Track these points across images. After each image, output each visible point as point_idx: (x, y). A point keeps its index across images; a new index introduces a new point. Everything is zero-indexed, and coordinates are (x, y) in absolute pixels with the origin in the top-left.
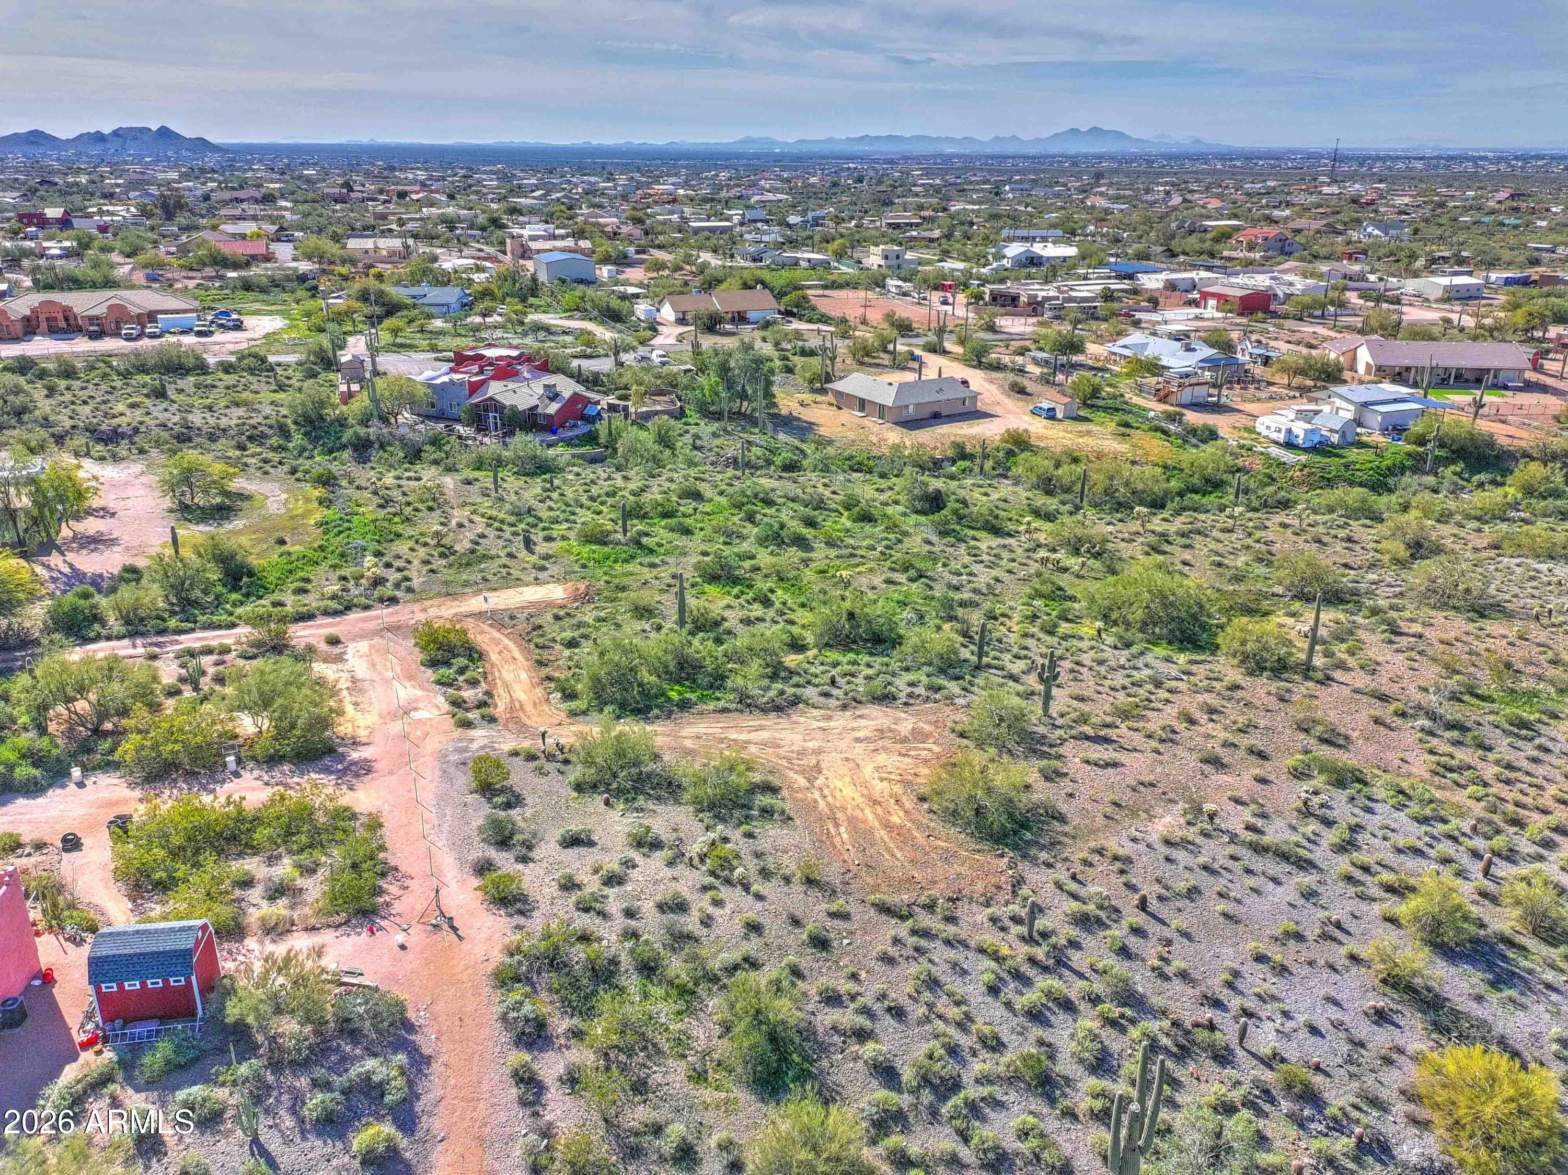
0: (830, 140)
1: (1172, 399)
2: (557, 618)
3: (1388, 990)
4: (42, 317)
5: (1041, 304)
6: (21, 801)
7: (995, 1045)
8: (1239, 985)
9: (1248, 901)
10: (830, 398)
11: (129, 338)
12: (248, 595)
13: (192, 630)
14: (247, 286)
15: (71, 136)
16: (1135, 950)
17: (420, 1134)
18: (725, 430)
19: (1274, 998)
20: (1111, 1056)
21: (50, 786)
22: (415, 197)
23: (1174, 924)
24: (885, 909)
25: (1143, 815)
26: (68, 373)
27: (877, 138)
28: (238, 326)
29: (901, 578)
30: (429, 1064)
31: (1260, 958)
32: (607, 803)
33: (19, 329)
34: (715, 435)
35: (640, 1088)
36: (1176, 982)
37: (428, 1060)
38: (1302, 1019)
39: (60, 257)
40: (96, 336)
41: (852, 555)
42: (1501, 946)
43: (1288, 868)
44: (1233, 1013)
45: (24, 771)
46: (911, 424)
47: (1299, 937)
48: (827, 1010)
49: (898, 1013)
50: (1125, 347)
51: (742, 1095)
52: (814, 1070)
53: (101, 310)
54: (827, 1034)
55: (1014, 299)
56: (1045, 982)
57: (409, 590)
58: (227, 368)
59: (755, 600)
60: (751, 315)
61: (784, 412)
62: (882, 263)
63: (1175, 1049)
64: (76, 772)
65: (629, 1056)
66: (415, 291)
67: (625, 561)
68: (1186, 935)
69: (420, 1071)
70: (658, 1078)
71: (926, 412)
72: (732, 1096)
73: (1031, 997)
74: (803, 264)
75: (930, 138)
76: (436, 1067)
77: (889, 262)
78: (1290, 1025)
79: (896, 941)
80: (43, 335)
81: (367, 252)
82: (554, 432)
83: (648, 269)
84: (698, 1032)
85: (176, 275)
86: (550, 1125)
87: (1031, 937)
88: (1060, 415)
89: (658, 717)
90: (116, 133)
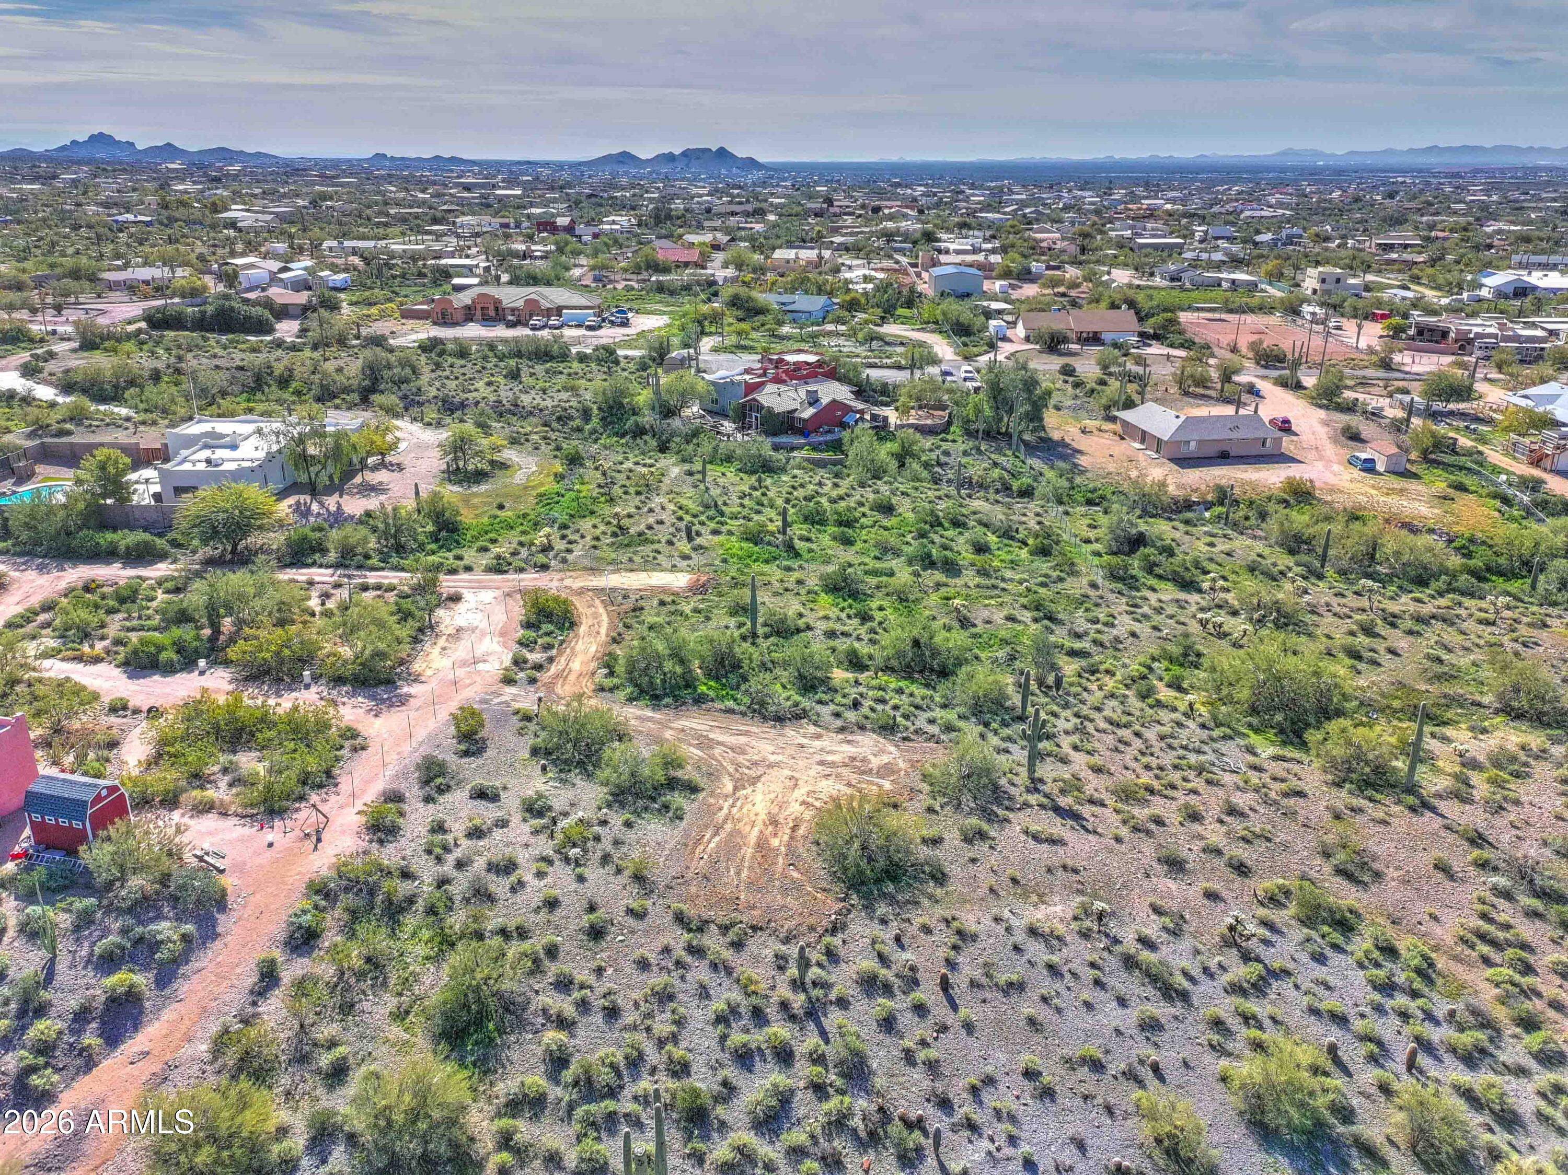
0: (1390, 152)
1: (1547, 463)
2: (662, 603)
3: (1157, 1153)
4: (479, 307)
5: (1470, 342)
6: (157, 678)
7: (681, 1070)
8: (985, 1096)
9: (1070, 1014)
10: (1117, 427)
11: (534, 328)
12: (441, 547)
13: (383, 569)
14: (660, 288)
15: (650, 156)
16: (901, 1027)
17: (168, 991)
18: (978, 449)
19: (1012, 1118)
20: (788, 1118)
21: (182, 670)
22: (886, 211)
23: (963, 1012)
24: (680, 918)
25: (1034, 898)
26: (463, 353)
27: (1450, 149)
28: (625, 324)
29: (1027, 616)
30: (214, 940)
31: (1030, 1074)
32: (544, 768)
33: (459, 316)
34: (965, 453)
35: (347, 1008)
36: (920, 1068)
37: (215, 936)
38: (1025, 1148)
39: (542, 258)
40: (512, 325)
41: (994, 587)
42: (1354, 1152)
43: (1150, 991)
44: (955, 1120)
45: (169, 655)
46: (1185, 461)
47: (1097, 1066)
48: (553, 993)
49: (612, 1013)
50: (1526, 397)
51: (422, 1041)
52: (499, 1041)
53: (520, 304)
54: (535, 1014)
55: (1445, 334)
56: (780, 1030)
57: (564, 561)
58: (582, 358)
59: (856, 616)
60: (1107, 337)
61: (1056, 435)
62: (1317, 286)
63: (863, 1135)
64: (202, 663)
65: (358, 981)
66: (786, 298)
67: (767, 561)
68: (969, 1027)
69: (204, 943)
70: (366, 1006)
71: (1212, 451)
72: (413, 1039)
73: (757, 1038)
74: (1225, 285)
75: (1517, 149)
76: (218, 944)
77: (1325, 286)
78: (1008, 1151)
79: (666, 950)
80: (477, 321)
81: (788, 261)
82: (806, 436)
83: (1044, 286)
84: (427, 980)
85: (617, 277)
86: (256, 1015)
87: (803, 983)
88: (1380, 467)
89: (666, 706)
90: (685, 154)
